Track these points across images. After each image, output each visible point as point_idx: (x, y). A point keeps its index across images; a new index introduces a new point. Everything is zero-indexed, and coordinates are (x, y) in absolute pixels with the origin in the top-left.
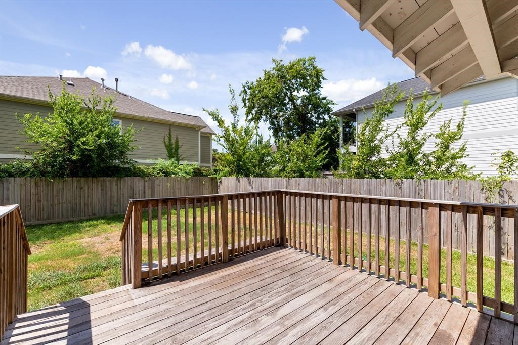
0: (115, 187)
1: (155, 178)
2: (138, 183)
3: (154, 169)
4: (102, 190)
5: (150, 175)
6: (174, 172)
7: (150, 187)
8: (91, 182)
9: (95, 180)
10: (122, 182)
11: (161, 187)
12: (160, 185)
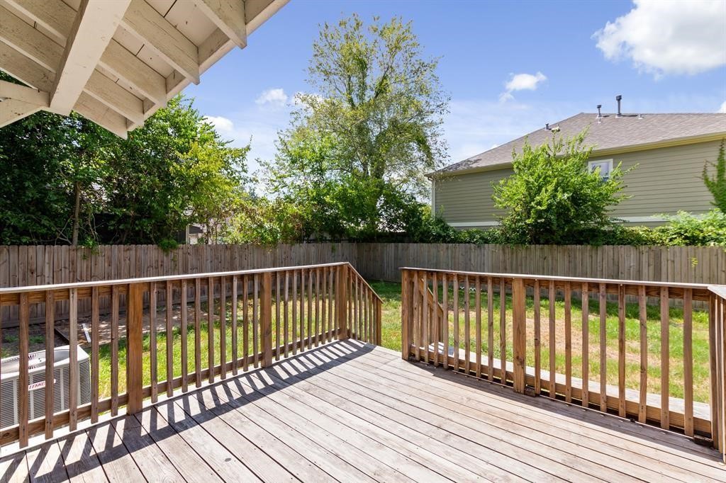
0: (588, 260)
1: (663, 248)
2: (628, 256)
3: (663, 231)
4: (569, 262)
5: (654, 243)
6: (714, 236)
7: (652, 261)
8: (556, 252)
9: (560, 248)
10: (599, 252)
11: (677, 265)
12: (673, 261)
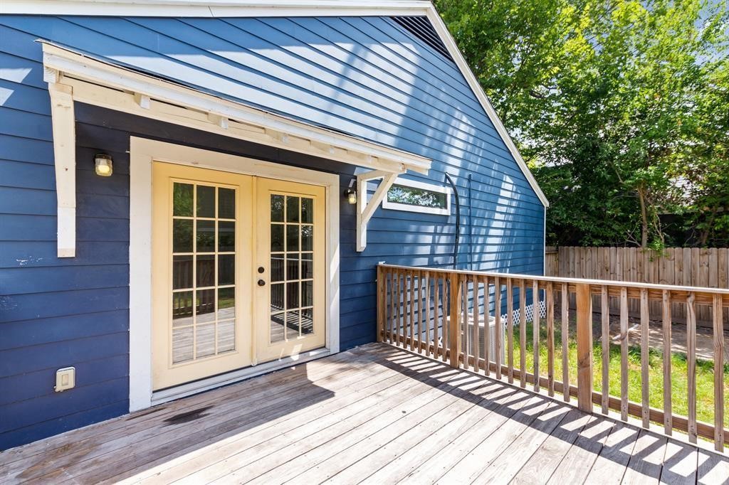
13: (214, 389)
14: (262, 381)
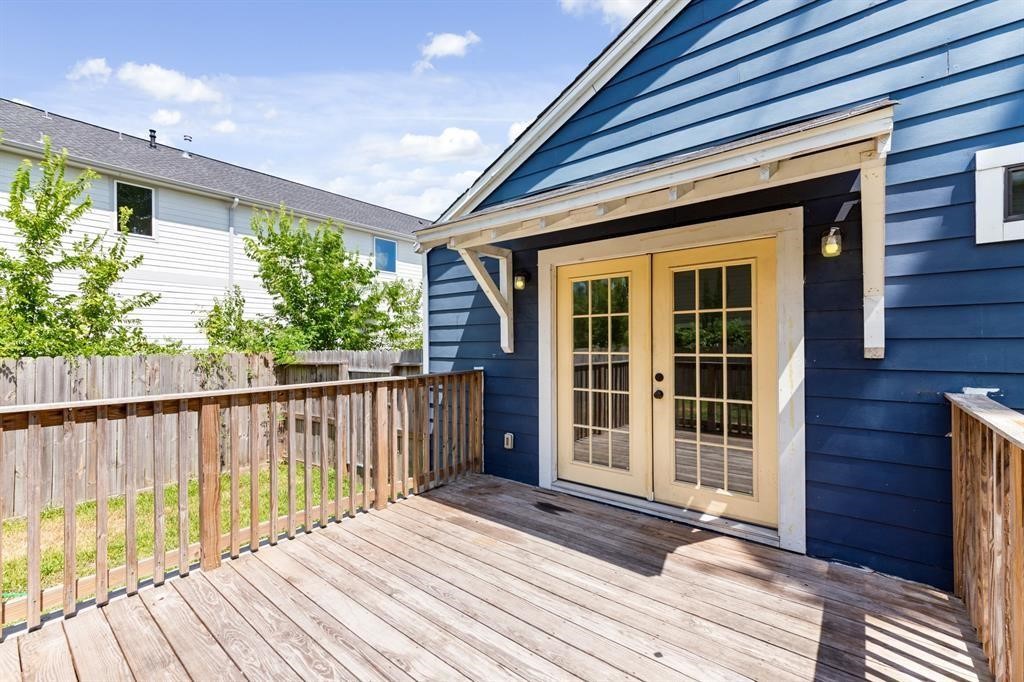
13: (596, 502)
14: (643, 520)
